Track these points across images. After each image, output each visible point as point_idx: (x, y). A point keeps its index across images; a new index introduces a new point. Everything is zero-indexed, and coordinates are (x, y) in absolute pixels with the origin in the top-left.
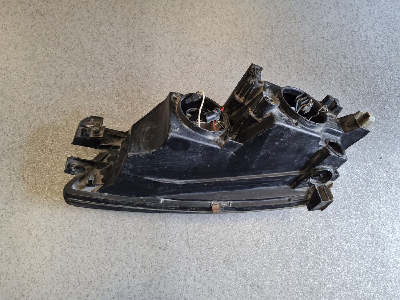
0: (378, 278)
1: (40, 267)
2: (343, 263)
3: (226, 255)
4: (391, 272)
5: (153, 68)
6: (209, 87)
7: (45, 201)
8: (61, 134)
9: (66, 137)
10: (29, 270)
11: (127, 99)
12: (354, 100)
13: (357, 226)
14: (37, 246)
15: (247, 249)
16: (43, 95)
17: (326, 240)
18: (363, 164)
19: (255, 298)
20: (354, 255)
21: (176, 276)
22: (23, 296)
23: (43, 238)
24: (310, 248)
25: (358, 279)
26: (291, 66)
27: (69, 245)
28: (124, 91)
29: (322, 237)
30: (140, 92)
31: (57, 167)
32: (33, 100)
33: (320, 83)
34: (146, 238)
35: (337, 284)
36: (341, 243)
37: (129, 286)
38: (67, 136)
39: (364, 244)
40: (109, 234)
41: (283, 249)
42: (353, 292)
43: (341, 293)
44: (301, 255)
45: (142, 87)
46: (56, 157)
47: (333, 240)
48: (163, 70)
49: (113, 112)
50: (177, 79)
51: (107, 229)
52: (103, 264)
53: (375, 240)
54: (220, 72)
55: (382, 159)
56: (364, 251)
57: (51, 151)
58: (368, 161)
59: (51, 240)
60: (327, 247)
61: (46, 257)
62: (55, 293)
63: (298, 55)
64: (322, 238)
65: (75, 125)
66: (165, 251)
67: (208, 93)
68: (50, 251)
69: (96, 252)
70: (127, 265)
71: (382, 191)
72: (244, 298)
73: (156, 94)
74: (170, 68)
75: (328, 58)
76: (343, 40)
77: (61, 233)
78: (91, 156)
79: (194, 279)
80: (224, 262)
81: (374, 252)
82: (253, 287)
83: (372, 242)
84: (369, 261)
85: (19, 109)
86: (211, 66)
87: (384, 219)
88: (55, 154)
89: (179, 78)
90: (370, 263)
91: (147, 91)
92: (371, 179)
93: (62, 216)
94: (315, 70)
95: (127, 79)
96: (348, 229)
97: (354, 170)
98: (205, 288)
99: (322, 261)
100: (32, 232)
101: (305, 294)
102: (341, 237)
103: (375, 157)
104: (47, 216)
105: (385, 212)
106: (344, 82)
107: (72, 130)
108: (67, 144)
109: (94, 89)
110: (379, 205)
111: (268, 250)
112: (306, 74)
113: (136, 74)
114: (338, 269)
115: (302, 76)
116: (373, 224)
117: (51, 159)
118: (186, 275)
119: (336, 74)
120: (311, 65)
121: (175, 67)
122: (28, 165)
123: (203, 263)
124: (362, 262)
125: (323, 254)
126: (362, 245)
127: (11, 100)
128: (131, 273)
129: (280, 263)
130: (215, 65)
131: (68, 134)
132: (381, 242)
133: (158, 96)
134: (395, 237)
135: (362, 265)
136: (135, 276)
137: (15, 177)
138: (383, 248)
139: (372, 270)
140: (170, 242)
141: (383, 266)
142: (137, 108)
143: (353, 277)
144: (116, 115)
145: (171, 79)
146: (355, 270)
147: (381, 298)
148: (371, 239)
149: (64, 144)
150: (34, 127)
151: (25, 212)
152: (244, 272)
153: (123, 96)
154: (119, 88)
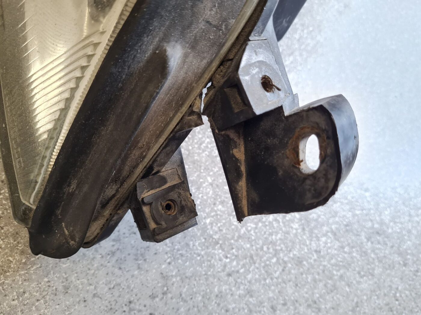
34: (96, 299)
66: (169, 295)
72: (371, 271)
79: (272, 308)
82: (373, 239)
123: (267, 260)
140: (169, 263)
152: (345, 223)
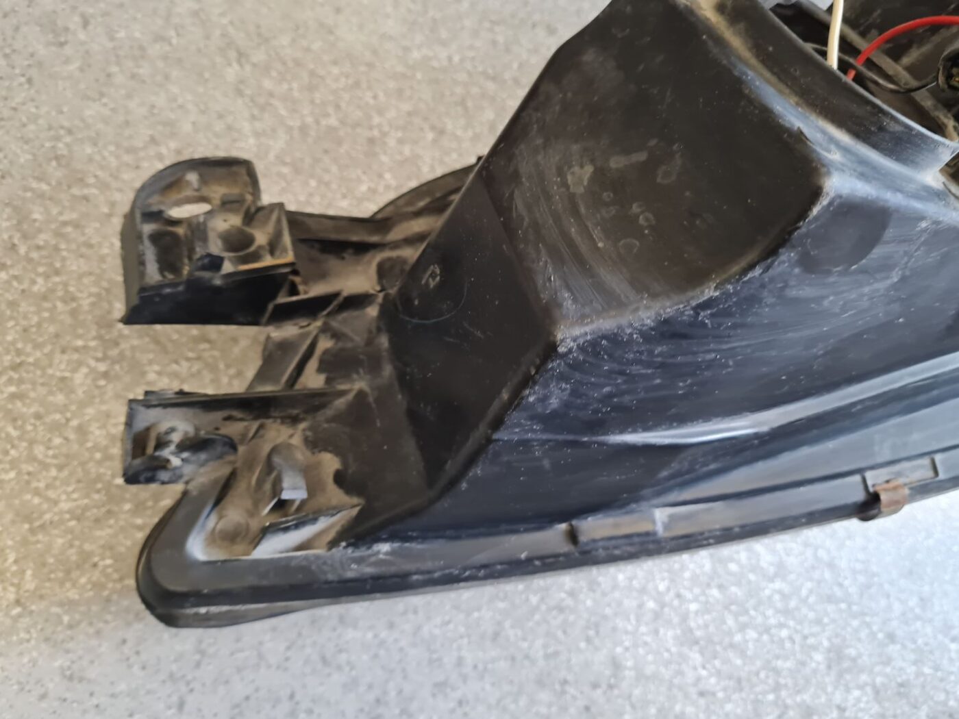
3: (829, 639)
7: (20, 616)
9: (36, 288)
15: (888, 596)
31: (32, 443)
38: (40, 280)
40: (370, 687)
46: (13, 397)
51: (352, 669)
65: (65, 224)
78: (188, 359)
80: (830, 667)
93: (130, 667)
104: (51, 686)
107: (56, 249)
108: (52, 320)
109: (112, 39)
131: (41, 270)
149: (39, 325)
153: (259, 56)
154: (231, 23)
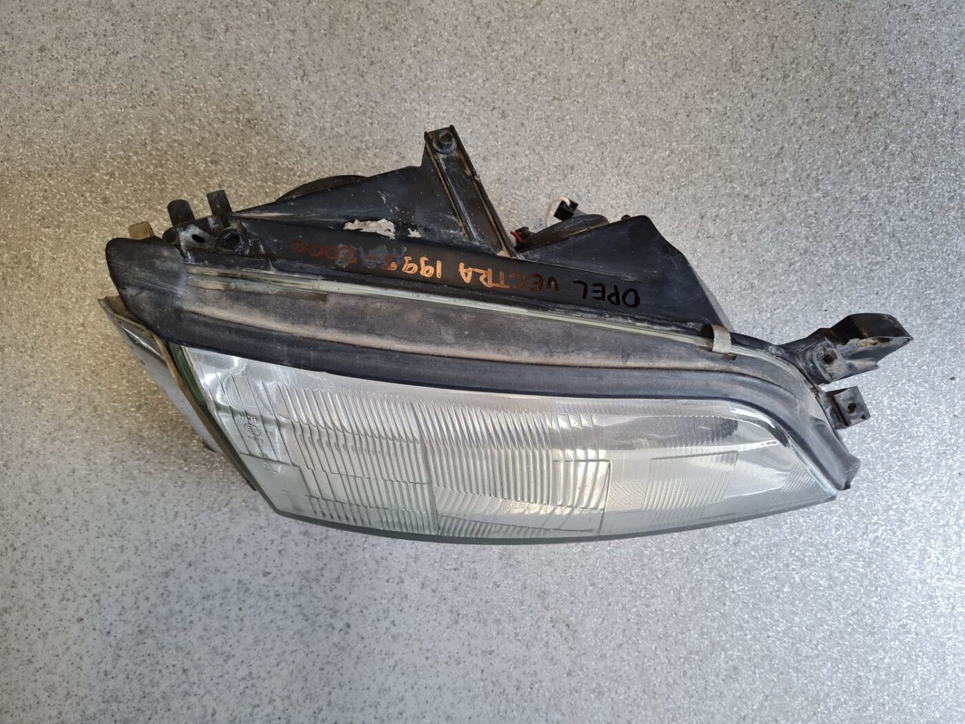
0: (850, 656)
1: (59, 491)
2: (780, 610)
4: (884, 650)
5: (410, 8)
6: (554, 98)
7: (81, 332)
8: (135, 158)
9: (148, 170)
10: (32, 492)
11: (324, 89)
12: (936, 210)
13: (838, 533)
14: (53, 440)
16: (95, 35)
17: (756, 551)
18: (903, 384)
19: (555, 648)
20: (812, 596)
21: (381, 569)
22: (15, 549)
23: (70, 422)
24: (712, 563)
25: (805, 650)
26: (793, 78)
27: (133, 452)
28: (320, 66)
29: (748, 543)
30: (362, 76)
32: (66, 47)
33: (858, 144)
35: (752, 654)
36: (787, 565)
37: (268, 570)
38: (152, 167)
39: (842, 578)
41: (648, 552)
42: (784, 676)
43: (755, 673)
44: (686, 575)
45: (372, 63)
46: (117, 222)
47: (772, 554)
48: (436, 22)
49: (283, 121)
50: (471, 57)
52: (210, 511)
53: (871, 572)
54: (596, 57)
55: (953, 382)
56: (837, 593)
57: (106, 200)
58: (918, 381)
59: (90, 433)
60: (753, 567)
61: (74, 471)
62: (89, 555)
63: (823, 46)
64: (747, 546)
65: (175, 141)
67: (548, 116)
68: (85, 458)
69: (198, 479)
70: (269, 524)
71: (928, 461)
72: (529, 644)
73: (405, 92)
74: (457, 19)
75: (904, 72)
76: (960, 26)
77: (116, 418)
79: (423, 584)
80: (501, 558)
81: (861, 598)
82: (557, 625)
83: (863, 575)
84: (842, 616)
85: (25, 64)
86: (572, 33)
87: (909, 529)
88: (116, 212)
89: (477, 56)
90: (842, 621)
91: (382, 77)
92: (911, 426)
94: (856, 102)
95: (331, 31)
96: (817, 537)
97: (874, 395)
98: (443, 608)
99: (733, 596)
100: (44, 405)
101: (673, 661)
102: (793, 552)
103: (939, 373)
104: (83, 371)
105: (917, 513)
106: (924, 153)
107: (166, 153)
108: (150, 190)
109: (237, 44)
110: (908, 493)
111: (611, 550)
112: (828, 110)
113: (358, 19)
114: (764, 620)
115: (817, 115)
116: (879, 534)
117: (105, 225)
118: (406, 571)
119: (909, 125)
120: (849, 85)
121: (473, 19)
122: (43, 230)
123: (449, 551)
124: (824, 615)
125: (738, 582)
126: (838, 578)
127: (7, 33)
128: (276, 542)
129: (631, 583)
130: (586, 35)
131: (154, 162)
132: (884, 579)
133: (412, 97)
134: (921, 573)
135: (822, 622)
136: (283, 552)
137: (6, 255)
138: (884, 593)
139: (842, 638)
141: (872, 634)
142: (348, 122)
143: (793, 644)
144: (287, 133)
145: (454, 55)
146: (803, 631)
147: (842, 700)
148: (863, 568)
149: (143, 190)
150: (64, 125)
151: (29, 352)
152: (543, 589)
153: (315, 79)
154: (307, 53)
